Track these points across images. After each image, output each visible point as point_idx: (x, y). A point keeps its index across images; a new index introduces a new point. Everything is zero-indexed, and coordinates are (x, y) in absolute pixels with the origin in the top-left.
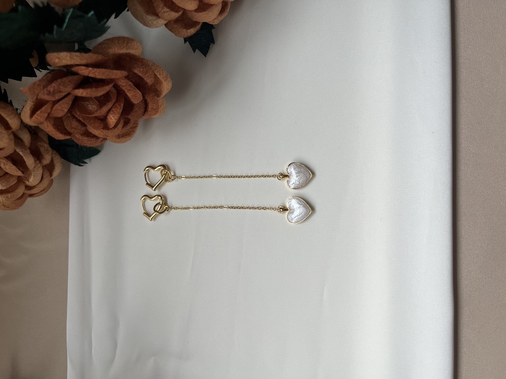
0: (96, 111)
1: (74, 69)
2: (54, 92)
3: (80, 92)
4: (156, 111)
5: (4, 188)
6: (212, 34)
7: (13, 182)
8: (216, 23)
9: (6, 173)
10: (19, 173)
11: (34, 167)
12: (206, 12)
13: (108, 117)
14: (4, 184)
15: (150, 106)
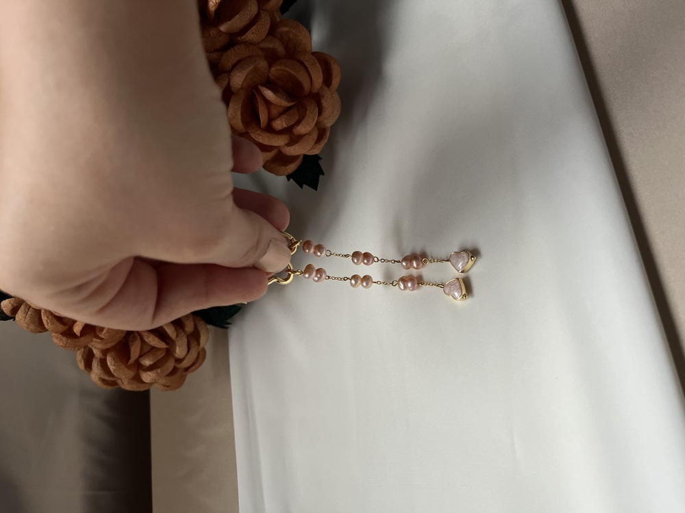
5: (152, 363)
7: (161, 355)
9: (153, 348)
10: (162, 345)
11: (177, 336)
12: (299, 143)
14: (151, 359)
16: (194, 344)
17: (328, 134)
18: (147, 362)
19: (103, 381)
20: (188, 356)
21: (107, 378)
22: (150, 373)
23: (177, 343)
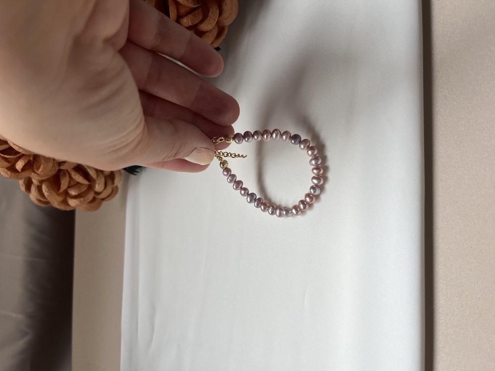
5: (76, 194)
7: (84, 189)
9: (78, 183)
10: (86, 182)
11: (97, 177)
14: (76, 191)
16: (109, 182)
17: (226, 32)
18: (73, 192)
19: (39, 201)
20: (105, 191)
21: (42, 199)
22: (74, 200)
23: (97, 182)
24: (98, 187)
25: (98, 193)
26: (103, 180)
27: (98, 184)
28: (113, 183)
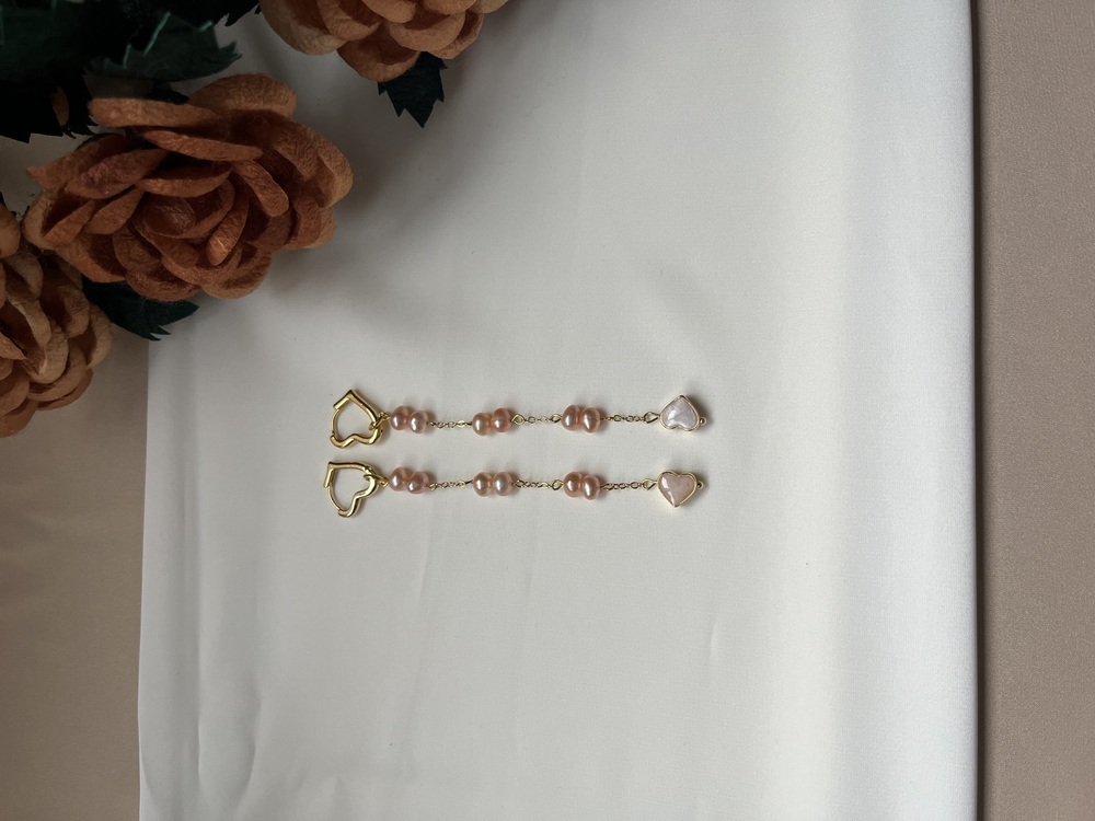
0: (188, 227)
1: (148, 136)
2: (101, 180)
3: (159, 186)
4: (315, 234)
6: (440, 78)
7: (3, 373)
8: (449, 55)
10: (17, 355)
11: (51, 341)
12: (431, 31)
13: (212, 243)
15: (302, 225)
16: (78, 358)
17: (480, 27)
20: (61, 383)
23: (46, 354)
24: (46, 371)
25: (38, 387)
26: (64, 350)
27: (50, 360)
28: (88, 360)
